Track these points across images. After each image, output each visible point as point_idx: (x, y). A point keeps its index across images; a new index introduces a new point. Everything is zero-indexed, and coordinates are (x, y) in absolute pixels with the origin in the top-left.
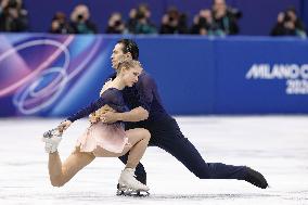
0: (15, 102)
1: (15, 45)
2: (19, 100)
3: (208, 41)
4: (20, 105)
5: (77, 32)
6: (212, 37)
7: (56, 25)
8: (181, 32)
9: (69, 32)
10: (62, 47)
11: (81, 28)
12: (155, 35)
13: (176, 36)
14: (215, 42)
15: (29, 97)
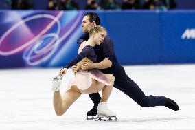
0: (24, 58)
1: (24, 18)
2: (27, 56)
3: (155, 13)
4: (27, 59)
5: (65, 9)
6: (158, 11)
7: (51, 4)
8: (137, 8)
9: (60, 9)
10: (56, 19)
11: (68, 6)
12: (119, 10)
13: (133, 11)
14: (160, 14)
15: (34, 54)
